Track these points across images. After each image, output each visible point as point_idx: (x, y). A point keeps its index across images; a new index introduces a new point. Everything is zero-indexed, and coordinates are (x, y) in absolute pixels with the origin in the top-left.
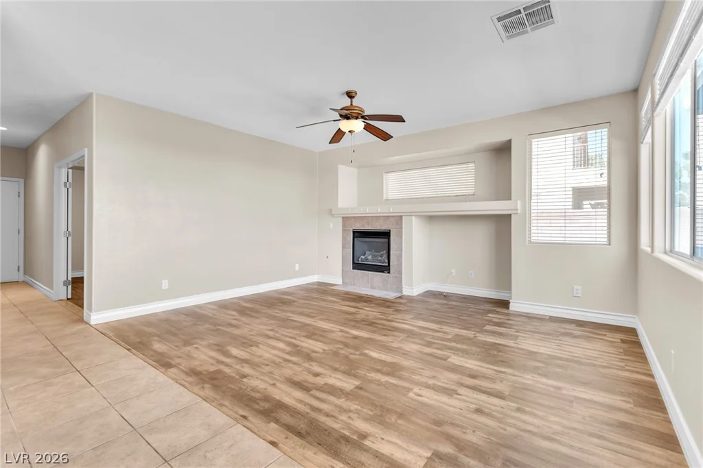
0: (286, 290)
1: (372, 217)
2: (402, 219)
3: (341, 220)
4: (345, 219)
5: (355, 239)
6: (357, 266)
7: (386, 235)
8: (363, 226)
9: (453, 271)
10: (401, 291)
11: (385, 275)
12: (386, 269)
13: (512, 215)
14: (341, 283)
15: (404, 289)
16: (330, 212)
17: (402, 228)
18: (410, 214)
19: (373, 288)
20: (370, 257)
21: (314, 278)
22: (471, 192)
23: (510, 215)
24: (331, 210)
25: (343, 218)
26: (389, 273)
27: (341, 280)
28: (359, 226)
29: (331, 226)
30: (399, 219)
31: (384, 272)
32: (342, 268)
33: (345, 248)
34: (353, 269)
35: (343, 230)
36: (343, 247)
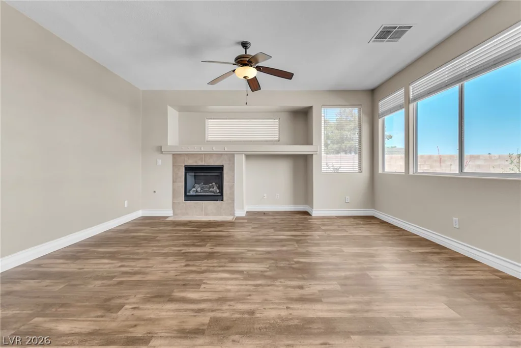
0: (119, 228)
1: (204, 154)
2: (234, 157)
3: (171, 157)
4: (176, 156)
5: (187, 173)
6: (188, 198)
7: (220, 169)
8: (196, 162)
9: (265, 195)
10: (233, 214)
11: (218, 203)
12: (219, 197)
13: (314, 156)
14: (172, 215)
15: (236, 212)
16: (160, 150)
17: (234, 164)
18: (240, 153)
19: (207, 214)
20: (199, 189)
21: (139, 214)
22: (277, 139)
23: (312, 155)
24: (161, 147)
25: (173, 154)
26: (222, 200)
27: (172, 212)
28: (192, 162)
29: (160, 162)
30: (231, 156)
31: (217, 200)
32: (173, 200)
33: (176, 182)
34: (185, 200)
35: (173, 166)
36: (173, 182)
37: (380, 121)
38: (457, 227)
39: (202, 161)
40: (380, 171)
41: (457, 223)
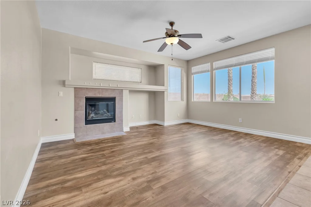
1: (102, 89)
2: (122, 91)
3: (73, 89)
4: (77, 90)
5: (87, 104)
6: (88, 122)
7: (113, 99)
8: (95, 95)
10: (122, 130)
11: (112, 124)
12: (113, 119)
13: (165, 92)
14: (74, 137)
15: (124, 129)
16: (63, 83)
17: (122, 96)
18: (126, 89)
19: (103, 133)
22: (140, 81)
24: (65, 81)
25: (75, 88)
26: (115, 122)
27: (74, 135)
28: (91, 95)
29: (61, 94)
30: (121, 91)
31: (111, 122)
32: (75, 126)
33: (78, 110)
34: (85, 124)
35: (75, 97)
36: (75, 110)
37: (192, 76)
38: (241, 122)
39: (100, 94)
40: (192, 101)
41: (241, 121)
